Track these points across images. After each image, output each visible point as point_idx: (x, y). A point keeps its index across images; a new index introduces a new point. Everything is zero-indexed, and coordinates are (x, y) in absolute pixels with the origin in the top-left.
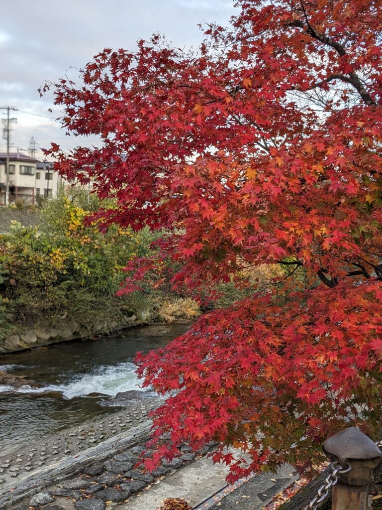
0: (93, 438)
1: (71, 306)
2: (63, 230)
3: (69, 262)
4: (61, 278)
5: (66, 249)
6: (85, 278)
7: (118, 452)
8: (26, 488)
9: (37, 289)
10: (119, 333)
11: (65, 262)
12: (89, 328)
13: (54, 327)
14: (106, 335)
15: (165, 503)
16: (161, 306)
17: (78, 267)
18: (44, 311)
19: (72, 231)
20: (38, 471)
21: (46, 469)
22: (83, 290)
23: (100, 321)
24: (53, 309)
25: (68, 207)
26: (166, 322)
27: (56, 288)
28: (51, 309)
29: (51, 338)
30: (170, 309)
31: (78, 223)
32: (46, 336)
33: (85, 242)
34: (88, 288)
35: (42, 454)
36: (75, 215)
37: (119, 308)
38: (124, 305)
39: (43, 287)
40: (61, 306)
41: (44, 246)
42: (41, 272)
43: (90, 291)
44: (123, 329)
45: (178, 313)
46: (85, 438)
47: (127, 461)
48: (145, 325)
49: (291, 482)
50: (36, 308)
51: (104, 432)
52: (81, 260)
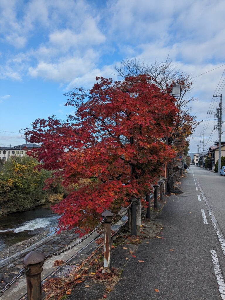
0: (27, 245)
1: (15, 199)
2: (12, 172)
3: (15, 183)
4: (12, 189)
5: (13, 179)
6: (21, 189)
7: (38, 248)
8: (4, 264)
9: (3, 194)
10: (34, 208)
11: (13, 183)
12: (23, 207)
13: (9, 208)
14: (29, 209)
15: (55, 262)
16: (49, 197)
17: (18, 185)
18: (5, 202)
19: (15, 172)
20: (7, 259)
21: (10, 258)
22: (20, 193)
23: (27, 204)
24: (9, 201)
25: (14, 163)
26: (51, 203)
27: (10, 193)
28: (8, 201)
29: (8, 212)
30: (52, 198)
31: (18, 169)
32: (6, 211)
33: (21, 176)
34: (22, 192)
35: (8, 253)
36: (17, 166)
37: (33, 199)
38: (36, 197)
39: (5, 193)
40: (12, 200)
41: (5, 178)
42: (4, 187)
43: (23, 194)
44: (36, 207)
45: (56, 199)
46: (24, 246)
47: (41, 250)
48: (43, 205)
49: (97, 248)
50: (2, 201)
51: (31, 243)
52: (19, 183)
